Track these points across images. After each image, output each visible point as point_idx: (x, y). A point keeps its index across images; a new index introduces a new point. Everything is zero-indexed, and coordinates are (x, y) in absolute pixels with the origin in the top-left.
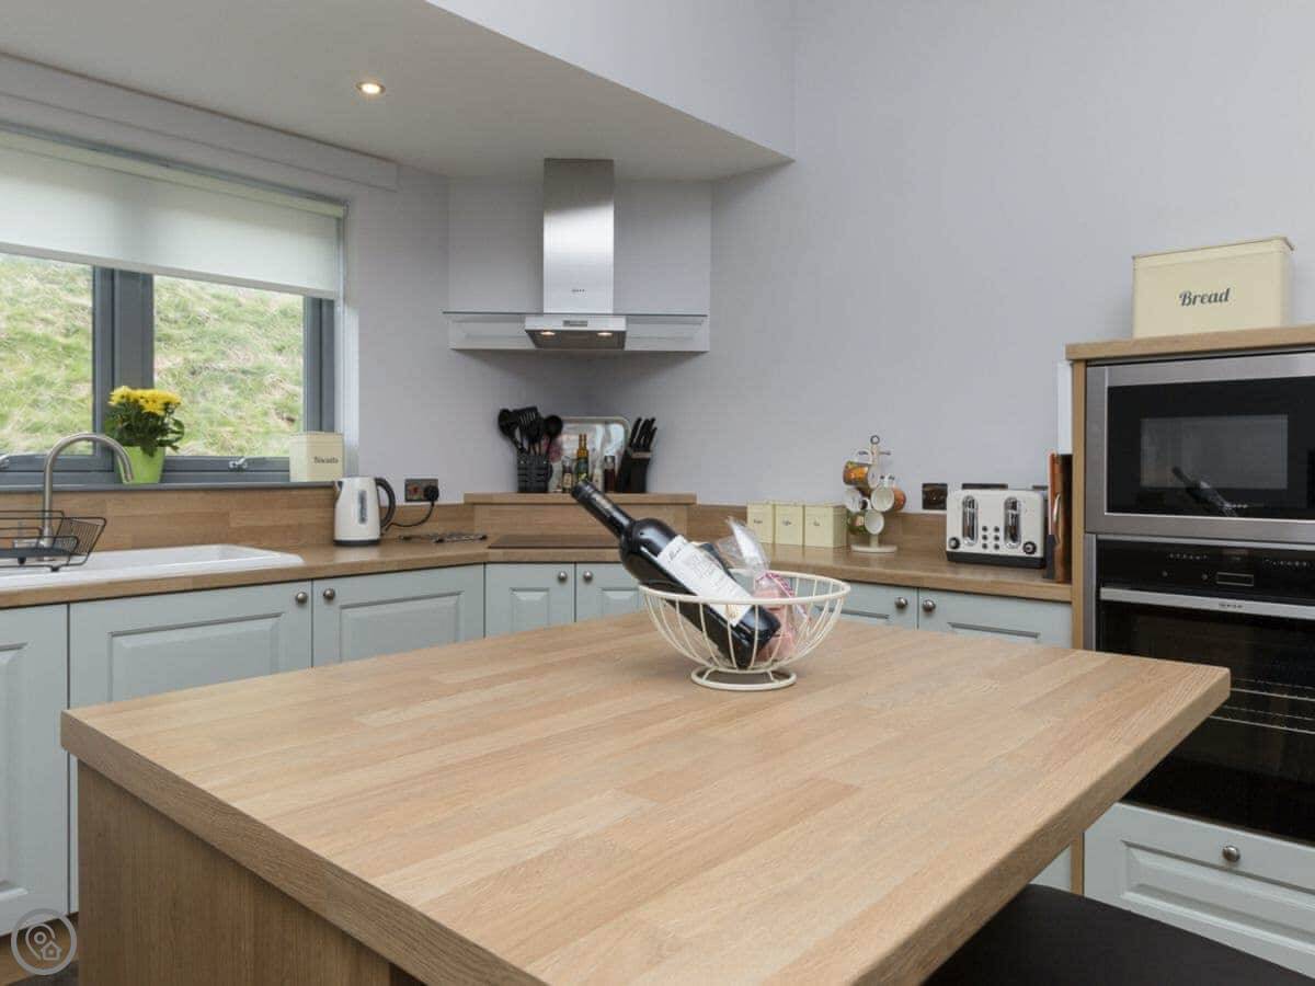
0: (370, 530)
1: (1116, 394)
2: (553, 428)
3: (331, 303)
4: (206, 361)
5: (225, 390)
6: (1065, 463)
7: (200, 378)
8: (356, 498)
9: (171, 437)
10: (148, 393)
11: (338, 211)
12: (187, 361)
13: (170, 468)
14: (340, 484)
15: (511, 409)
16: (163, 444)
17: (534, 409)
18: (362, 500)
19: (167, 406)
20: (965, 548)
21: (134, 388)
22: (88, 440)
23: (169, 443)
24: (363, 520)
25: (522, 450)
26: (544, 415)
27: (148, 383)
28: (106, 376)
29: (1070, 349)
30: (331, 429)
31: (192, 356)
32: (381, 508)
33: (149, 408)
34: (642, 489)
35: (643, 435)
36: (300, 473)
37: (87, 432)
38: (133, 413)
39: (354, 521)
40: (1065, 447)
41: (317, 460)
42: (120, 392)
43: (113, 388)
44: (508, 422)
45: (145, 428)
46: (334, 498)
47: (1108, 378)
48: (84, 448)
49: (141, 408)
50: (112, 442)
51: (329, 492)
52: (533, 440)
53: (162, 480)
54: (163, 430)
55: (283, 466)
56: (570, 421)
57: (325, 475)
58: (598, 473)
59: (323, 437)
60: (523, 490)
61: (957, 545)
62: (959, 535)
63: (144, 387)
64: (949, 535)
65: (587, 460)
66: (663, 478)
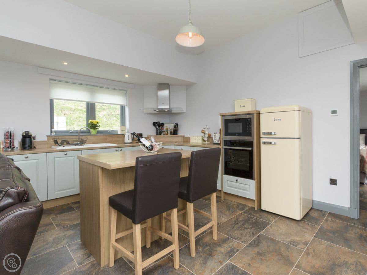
0: (130, 141)
1: (225, 120)
2: (162, 125)
3: (124, 106)
4: (111, 113)
5: (114, 118)
7: (110, 116)
8: (128, 136)
9: (98, 127)
10: (94, 121)
11: (125, 92)
12: (107, 113)
13: (98, 132)
14: (125, 134)
15: (155, 122)
16: (97, 128)
17: (159, 122)
18: (129, 137)
19: (97, 123)
20: (215, 142)
21: (92, 120)
22: (85, 128)
23: (98, 128)
24: (129, 139)
25: (157, 129)
26: (161, 123)
27: (95, 119)
28: (88, 118)
29: (220, 114)
30: (125, 126)
31: (108, 112)
32: (132, 138)
33: (94, 123)
34: (177, 134)
35: (176, 126)
36: (119, 133)
37: (86, 127)
38: (92, 124)
39: (128, 139)
40: (220, 128)
41: (122, 130)
42: (90, 121)
43: (89, 120)
44: (154, 124)
45: (94, 126)
46: (124, 136)
47: (224, 118)
48: (85, 129)
49: (93, 123)
50: (88, 128)
51: (123, 135)
52: (159, 127)
53: (97, 134)
54: (97, 126)
55: (117, 131)
56: (166, 124)
57: (123, 133)
58: (169, 132)
59: (124, 127)
60: (157, 135)
61: (214, 141)
62: (214, 140)
63: (94, 120)
64: (213, 140)
65: (167, 130)
66: (181, 133)
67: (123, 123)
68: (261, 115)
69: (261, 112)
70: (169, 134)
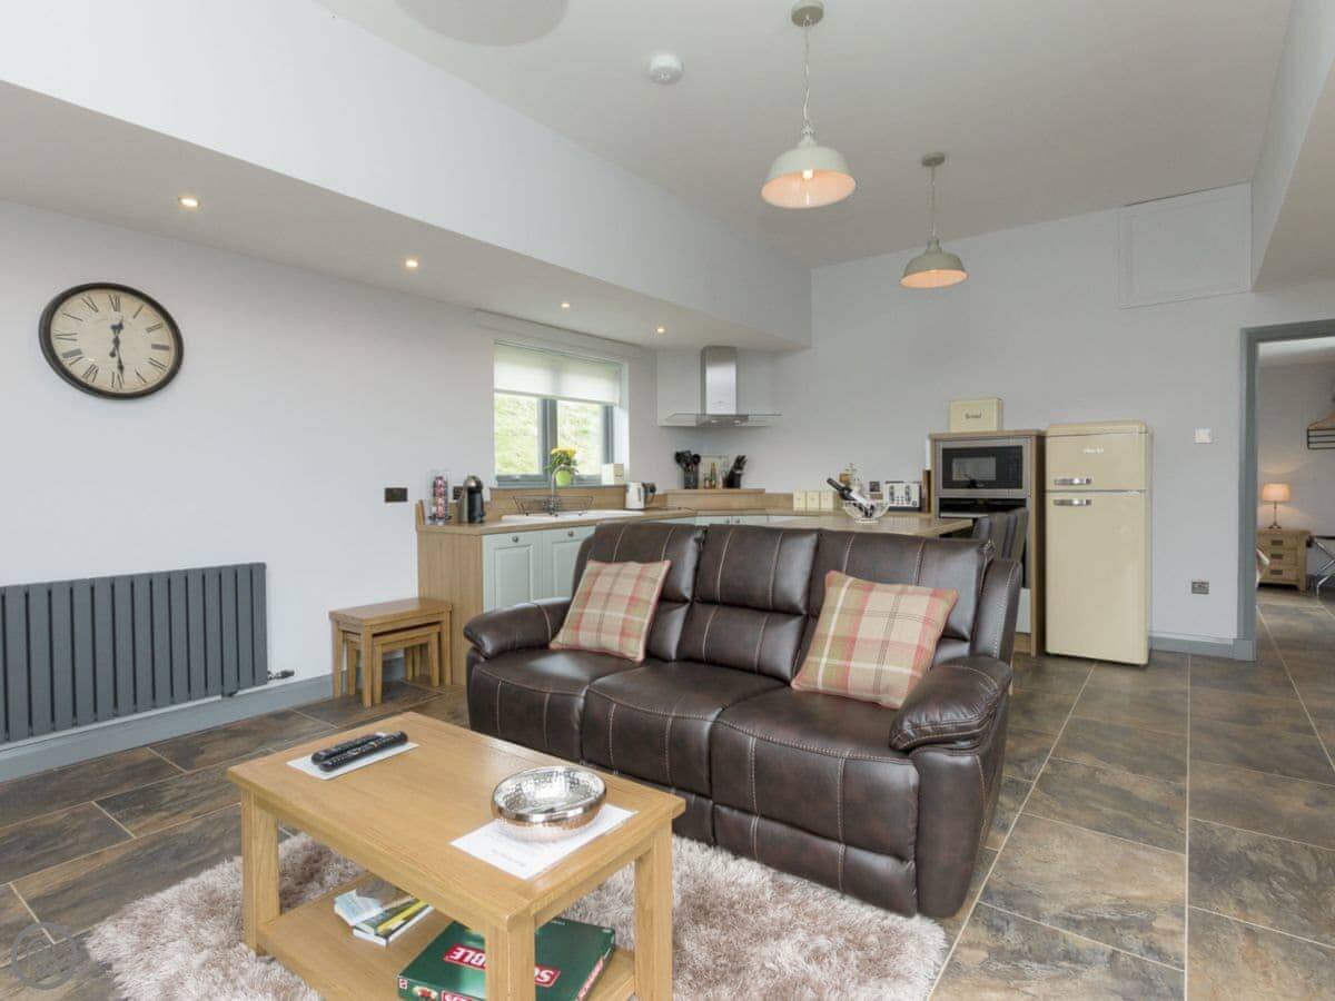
1: (944, 450)
3: (612, 407)
6: (928, 473)
15: (679, 451)
16: (572, 469)
17: (689, 452)
18: (639, 492)
24: (639, 500)
25: (684, 471)
26: (693, 454)
27: (557, 443)
29: (930, 435)
30: (614, 461)
34: (738, 486)
35: (740, 462)
36: (606, 482)
40: (928, 467)
41: (616, 476)
44: (679, 457)
46: (626, 490)
47: (942, 445)
50: (548, 468)
52: (689, 465)
53: (575, 484)
54: (570, 464)
55: (598, 478)
56: (704, 456)
57: (621, 482)
58: (719, 479)
60: (685, 488)
62: (889, 500)
65: (713, 473)
66: (749, 481)
67: (608, 455)
68: (1049, 442)
69: (1049, 434)
70: (720, 485)
